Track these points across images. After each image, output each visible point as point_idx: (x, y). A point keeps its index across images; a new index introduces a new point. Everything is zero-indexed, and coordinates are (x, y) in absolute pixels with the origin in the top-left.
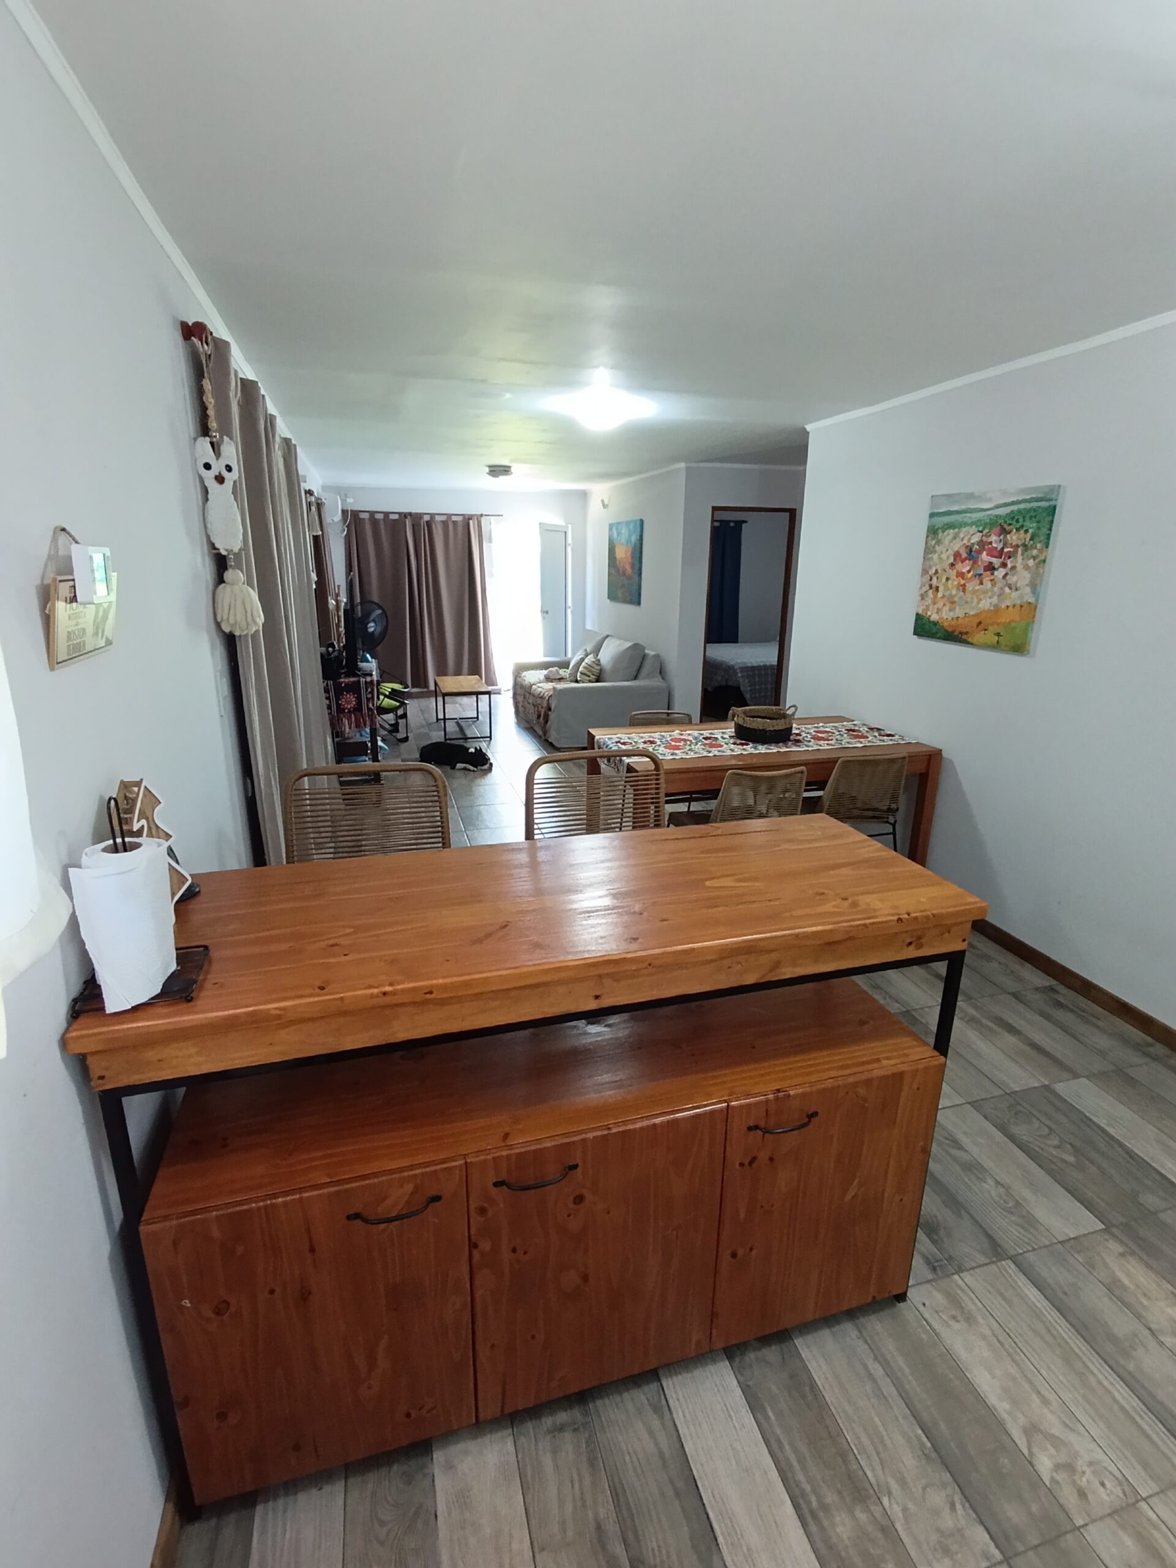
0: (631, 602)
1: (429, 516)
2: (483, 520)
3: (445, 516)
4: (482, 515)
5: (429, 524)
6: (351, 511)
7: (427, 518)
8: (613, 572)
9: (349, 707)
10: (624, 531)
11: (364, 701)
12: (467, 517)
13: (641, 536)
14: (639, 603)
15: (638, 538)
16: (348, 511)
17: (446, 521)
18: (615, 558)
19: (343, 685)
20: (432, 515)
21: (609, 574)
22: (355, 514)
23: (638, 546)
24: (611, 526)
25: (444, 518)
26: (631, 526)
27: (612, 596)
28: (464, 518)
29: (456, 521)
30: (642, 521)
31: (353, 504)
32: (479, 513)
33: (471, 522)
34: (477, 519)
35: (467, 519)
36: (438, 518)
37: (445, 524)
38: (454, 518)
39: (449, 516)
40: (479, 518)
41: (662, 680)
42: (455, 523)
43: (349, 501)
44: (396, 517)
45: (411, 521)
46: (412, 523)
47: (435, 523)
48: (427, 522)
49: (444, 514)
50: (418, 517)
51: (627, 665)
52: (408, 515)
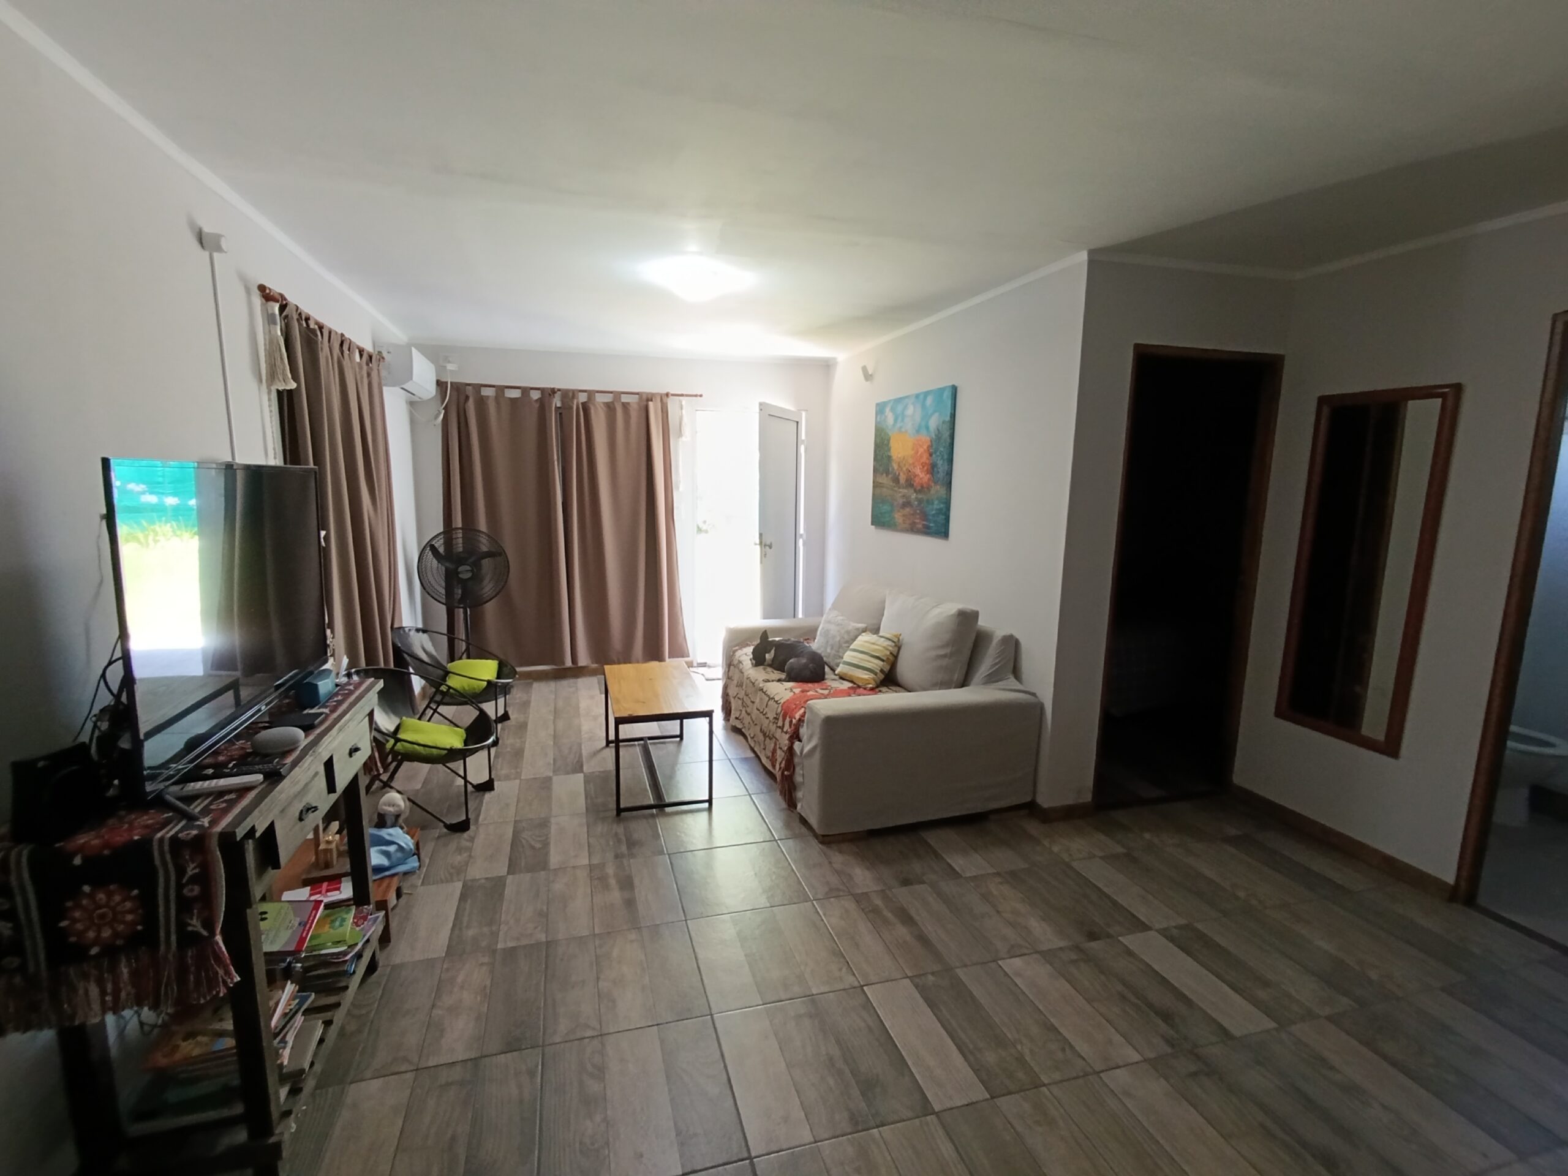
0: (927, 531)
1: (585, 394)
2: (671, 404)
3: (611, 395)
4: (667, 395)
5: (586, 407)
6: (451, 383)
7: (583, 397)
8: (884, 480)
9: (106, 933)
10: (912, 411)
11: (166, 910)
12: (644, 397)
13: (953, 416)
15: (948, 418)
16: (447, 383)
17: (612, 403)
18: (889, 457)
19: (77, 861)
20: (591, 394)
21: (876, 485)
22: (458, 388)
23: (946, 435)
24: (880, 409)
25: (608, 398)
26: (929, 401)
27: (880, 520)
28: (641, 398)
29: (628, 403)
30: (954, 390)
31: (460, 372)
32: (665, 392)
33: (651, 404)
34: (662, 400)
35: (646, 400)
36: (600, 399)
37: (610, 408)
38: (625, 399)
39: (617, 395)
40: (665, 399)
41: (1016, 685)
42: (625, 406)
43: (450, 367)
44: (535, 395)
45: (557, 402)
46: (559, 405)
47: (595, 405)
48: (582, 403)
49: (611, 392)
50: (568, 395)
51: (947, 651)
52: (553, 391)
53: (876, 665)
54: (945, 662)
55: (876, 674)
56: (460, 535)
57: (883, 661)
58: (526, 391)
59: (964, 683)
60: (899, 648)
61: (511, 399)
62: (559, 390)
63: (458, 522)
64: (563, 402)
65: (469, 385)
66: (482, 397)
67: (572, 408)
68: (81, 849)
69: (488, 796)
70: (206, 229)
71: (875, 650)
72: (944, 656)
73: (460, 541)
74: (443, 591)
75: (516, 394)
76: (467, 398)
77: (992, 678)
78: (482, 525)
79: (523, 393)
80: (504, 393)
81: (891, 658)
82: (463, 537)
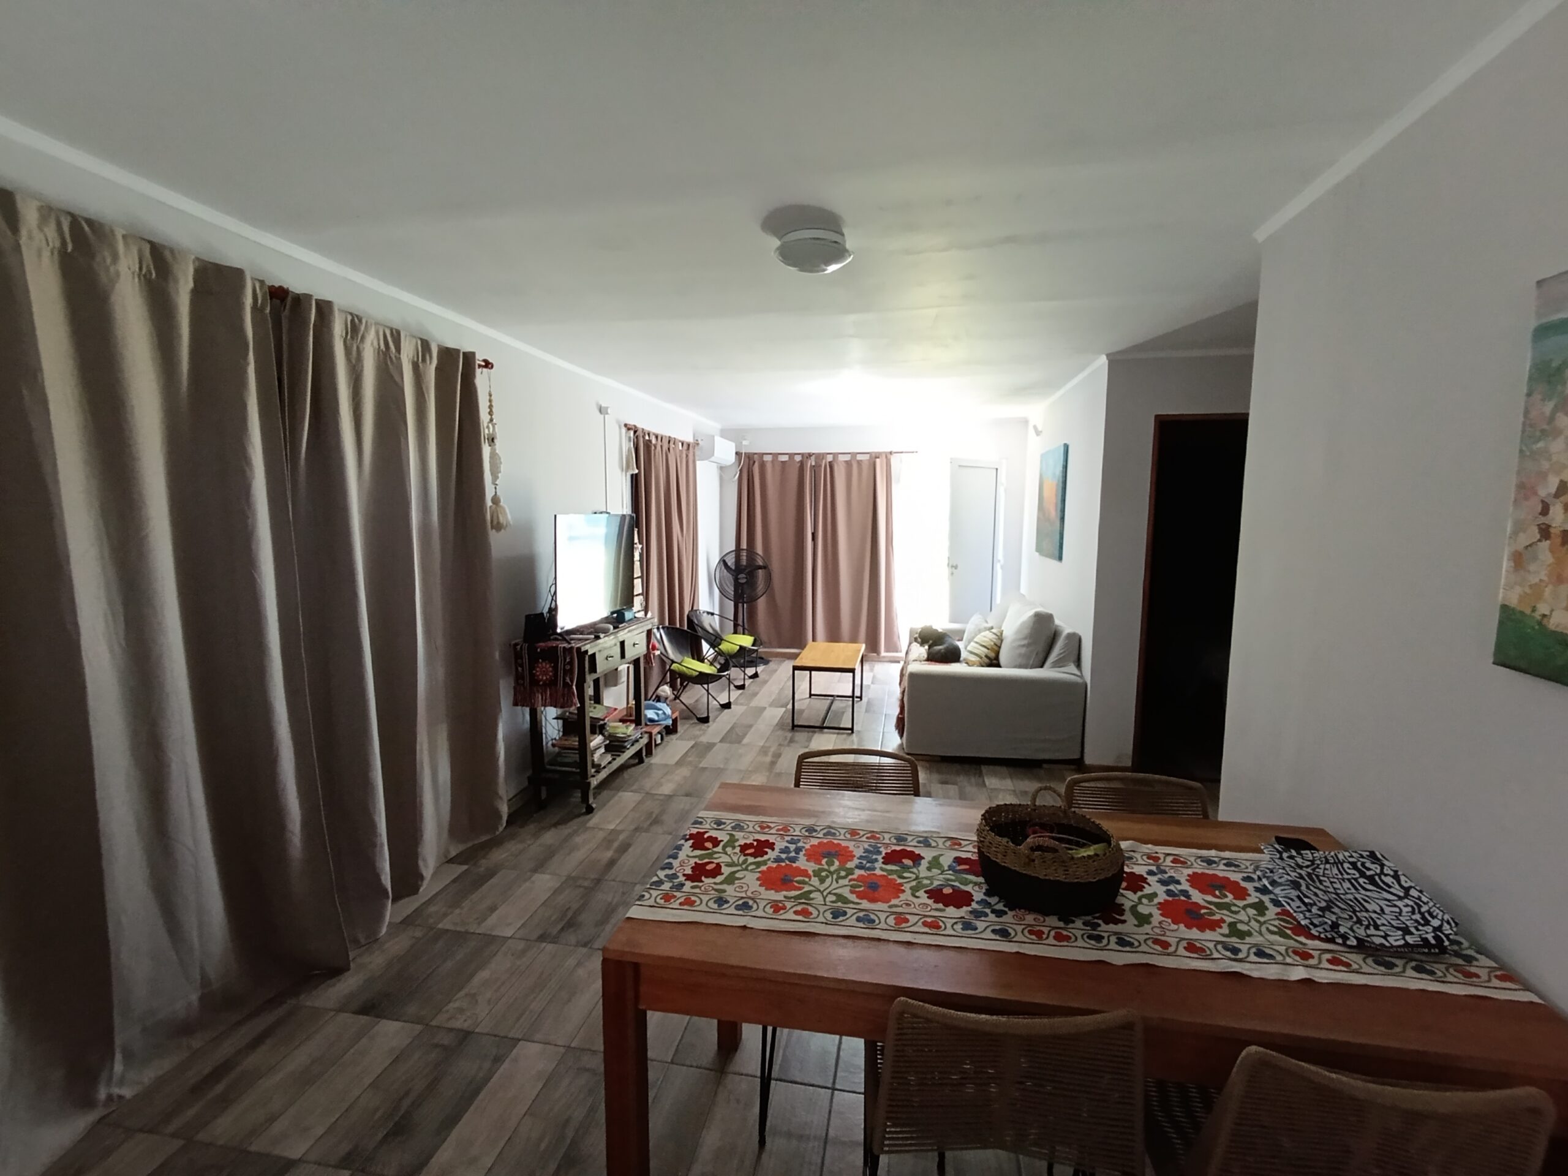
0: (1055, 556)
1: (831, 456)
2: (894, 460)
3: (850, 455)
4: (891, 453)
5: (831, 465)
6: (745, 453)
7: (830, 458)
8: (1041, 516)
9: (545, 678)
10: (1051, 461)
11: (561, 673)
12: (874, 455)
13: (1065, 467)
14: (1060, 558)
15: (1062, 469)
16: (742, 453)
17: (850, 461)
18: (1043, 498)
20: (835, 455)
21: (1038, 520)
22: (749, 456)
23: (1062, 480)
24: (1042, 458)
25: (847, 458)
26: (1059, 455)
27: (1039, 548)
28: (871, 457)
29: (861, 461)
30: (1066, 448)
31: (751, 446)
32: (889, 450)
33: (878, 460)
34: (886, 457)
35: (874, 458)
36: (842, 458)
37: (848, 464)
38: (859, 457)
39: (854, 455)
40: (889, 455)
41: (1076, 672)
42: (859, 463)
43: (745, 443)
44: (798, 458)
45: (812, 462)
46: (813, 464)
47: (837, 463)
48: (830, 462)
49: (849, 453)
50: (820, 456)
51: (1025, 642)
52: (810, 455)
53: (983, 651)
54: (1023, 650)
55: (981, 658)
56: (745, 554)
57: (988, 649)
58: (791, 455)
59: (1042, 667)
60: (1002, 641)
61: (782, 462)
62: (813, 454)
63: (744, 545)
64: (816, 462)
65: (756, 454)
66: (763, 461)
67: (820, 466)
68: (540, 646)
69: (726, 711)
70: (603, 405)
71: (984, 641)
72: (1023, 646)
73: (745, 558)
74: (733, 593)
75: (785, 458)
76: (754, 462)
77: (1059, 664)
78: (759, 550)
79: (789, 457)
80: (777, 458)
81: (995, 647)
82: (747, 556)
